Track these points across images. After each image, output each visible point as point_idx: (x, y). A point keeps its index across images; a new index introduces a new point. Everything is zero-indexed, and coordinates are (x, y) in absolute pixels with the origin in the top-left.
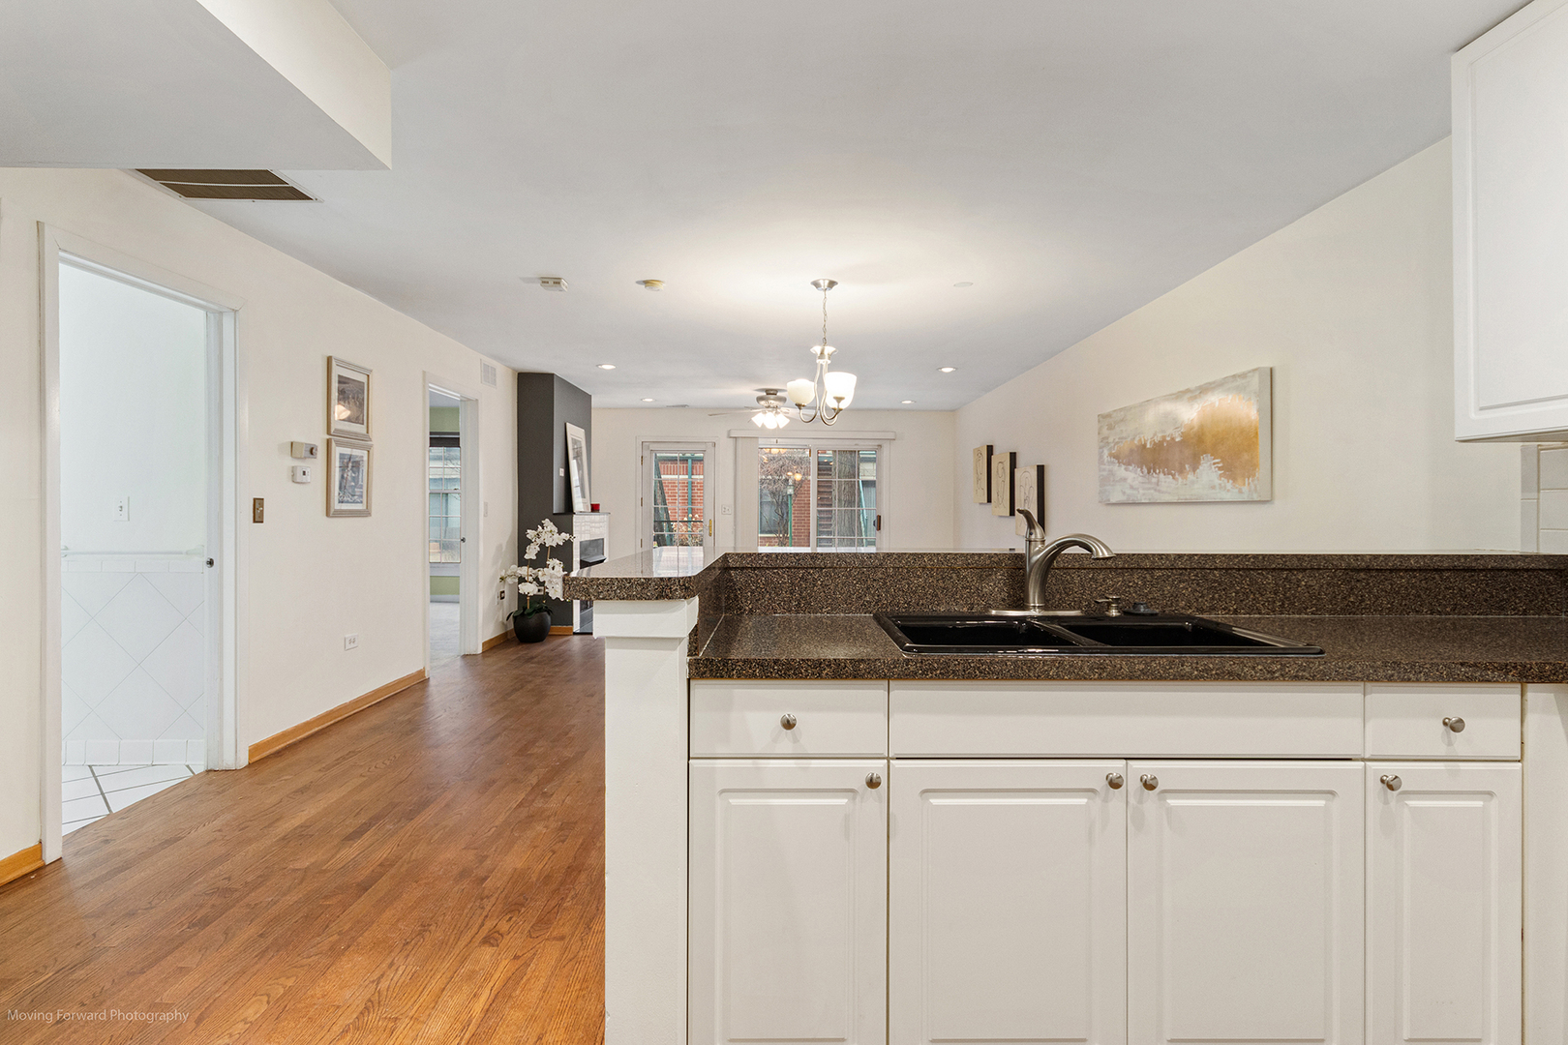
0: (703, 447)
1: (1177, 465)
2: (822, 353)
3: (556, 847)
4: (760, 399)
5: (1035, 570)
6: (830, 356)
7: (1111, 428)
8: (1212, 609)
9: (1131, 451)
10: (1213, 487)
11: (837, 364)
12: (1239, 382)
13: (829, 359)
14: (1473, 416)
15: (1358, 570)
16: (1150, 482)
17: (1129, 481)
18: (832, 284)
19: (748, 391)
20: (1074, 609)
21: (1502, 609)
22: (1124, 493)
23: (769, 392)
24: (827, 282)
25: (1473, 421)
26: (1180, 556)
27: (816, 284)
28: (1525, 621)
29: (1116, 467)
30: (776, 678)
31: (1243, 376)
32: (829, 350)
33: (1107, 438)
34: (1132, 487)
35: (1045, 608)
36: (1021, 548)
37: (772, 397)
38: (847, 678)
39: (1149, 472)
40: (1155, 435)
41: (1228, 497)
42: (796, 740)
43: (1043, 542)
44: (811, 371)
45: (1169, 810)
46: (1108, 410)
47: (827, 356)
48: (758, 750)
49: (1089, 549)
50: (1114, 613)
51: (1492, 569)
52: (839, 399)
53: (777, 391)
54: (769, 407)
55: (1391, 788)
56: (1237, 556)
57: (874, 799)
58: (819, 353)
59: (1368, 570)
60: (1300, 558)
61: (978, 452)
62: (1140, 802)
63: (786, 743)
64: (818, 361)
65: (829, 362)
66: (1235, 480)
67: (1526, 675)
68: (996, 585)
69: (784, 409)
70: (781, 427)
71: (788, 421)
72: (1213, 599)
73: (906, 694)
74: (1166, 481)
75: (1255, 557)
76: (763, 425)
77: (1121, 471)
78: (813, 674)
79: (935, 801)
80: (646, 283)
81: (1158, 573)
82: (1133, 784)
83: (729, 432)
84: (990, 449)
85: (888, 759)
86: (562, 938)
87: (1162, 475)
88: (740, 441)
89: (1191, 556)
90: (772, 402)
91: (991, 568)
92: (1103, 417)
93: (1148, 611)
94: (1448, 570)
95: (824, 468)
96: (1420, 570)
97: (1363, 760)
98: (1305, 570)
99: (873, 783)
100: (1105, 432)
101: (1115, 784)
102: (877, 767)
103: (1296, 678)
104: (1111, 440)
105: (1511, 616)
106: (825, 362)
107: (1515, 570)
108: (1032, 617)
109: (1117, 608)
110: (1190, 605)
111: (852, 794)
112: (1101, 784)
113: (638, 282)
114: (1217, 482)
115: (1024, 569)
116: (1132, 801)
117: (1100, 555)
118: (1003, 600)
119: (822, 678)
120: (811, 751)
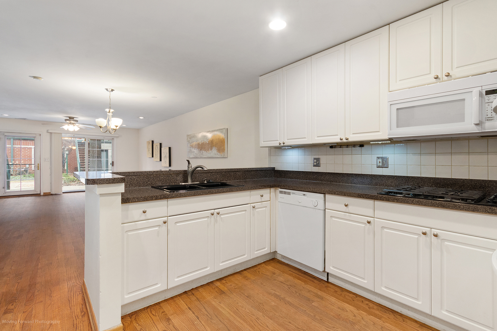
0: (34, 136)
1: (207, 149)
2: (109, 111)
3: (19, 281)
4: (66, 120)
5: (190, 173)
6: (112, 112)
7: (190, 138)
8: (223, 180)
9: (196, 145)
10: (215, 154)
11: (114, 115)
12: (221, 131)
13: (112, 113)
14: (262, 143)
15: (246, 171)
16: (201, 153)
17: (195, 152)
18: (112, 90)
19: (61, 117)
20: (198, 182)
21: (266, 177)
22: (194, 155)
23: (70, 118)
24: (111, 90)
25: (263, 144)
26: (217, 169)
27: (107, 90)
28: (269, 179)
29: (192, 149)
30: (141, 201)
31: (222, 129)
32: (112, 110)
33: (189, 141)
34: (196, 154)
35: (192, 182)
36: (186, 169)
37: (72, 120)
38: (159, 199)
39: (200, 150)
40: (202, 141)
41: (218, 156)
42: (146, 216)
43: (191, 167)
44: (105, 116)
45: (221, 218)
46: (189, 134)
47: (111, 113)
48: (136, 220)
49: (203, 168)
50: (206, 182)
51: (265, 170)
52: (117, 126)
53: (74, 118)
54: (70, 123)
55: (254, 208)
56: (227, 169)
57: (164, 226)
58: (108, 111)
59: (248, 171)
60: (237, 169)
61: (148, 142)
62: (217, 217)
63: (143, 217)
64: (108, 114)
65: (112, 114)
66: (220, 153)
67: (270, 187)
68: (180, 178)
69: (77, 124)
70: (76, 130)
71: (79, 129)
72: (223, 178)
73: (171, 202)
74: (204, 153)
75: (230, 169)
76: (68, 129)
77: (193, 150)
78: (151, 199)
79: (178, 224)
80: (35, 77)
81: (213, 173)
82: (215, 214)
83: (48, 130)
84: (153, 142)
85: (167, 217)
86: (41, 302)
87: (203, 151)
88: (53, 135)
89: (219, 169)
90: (72, 121)
91: (179, 174)
92: (188, 136)
93: (212, 181)
94: (259, 170)
95: (81, 145)
96: (255, 171)
97: (250, 204)
98: (238, 171)
99: (165, 223)
100: (189, 139)
101: (212, 214)
102: (165, 219)
103: (241, 190)
104: (190, 141)
105: (267, 178)
106: (111, 114)
107: (268, 170)
108: (189, 184)
109: (206, 181)
110: (219, 179)
111: (159, 226)
112: (210, 215)
113: (30, 76)
114: (216, 153)
115: (187, 173)
116: (215, 217)
117: (205, 170)
118: (182, 181)
119: (153, 200)
120: (149, 218)
